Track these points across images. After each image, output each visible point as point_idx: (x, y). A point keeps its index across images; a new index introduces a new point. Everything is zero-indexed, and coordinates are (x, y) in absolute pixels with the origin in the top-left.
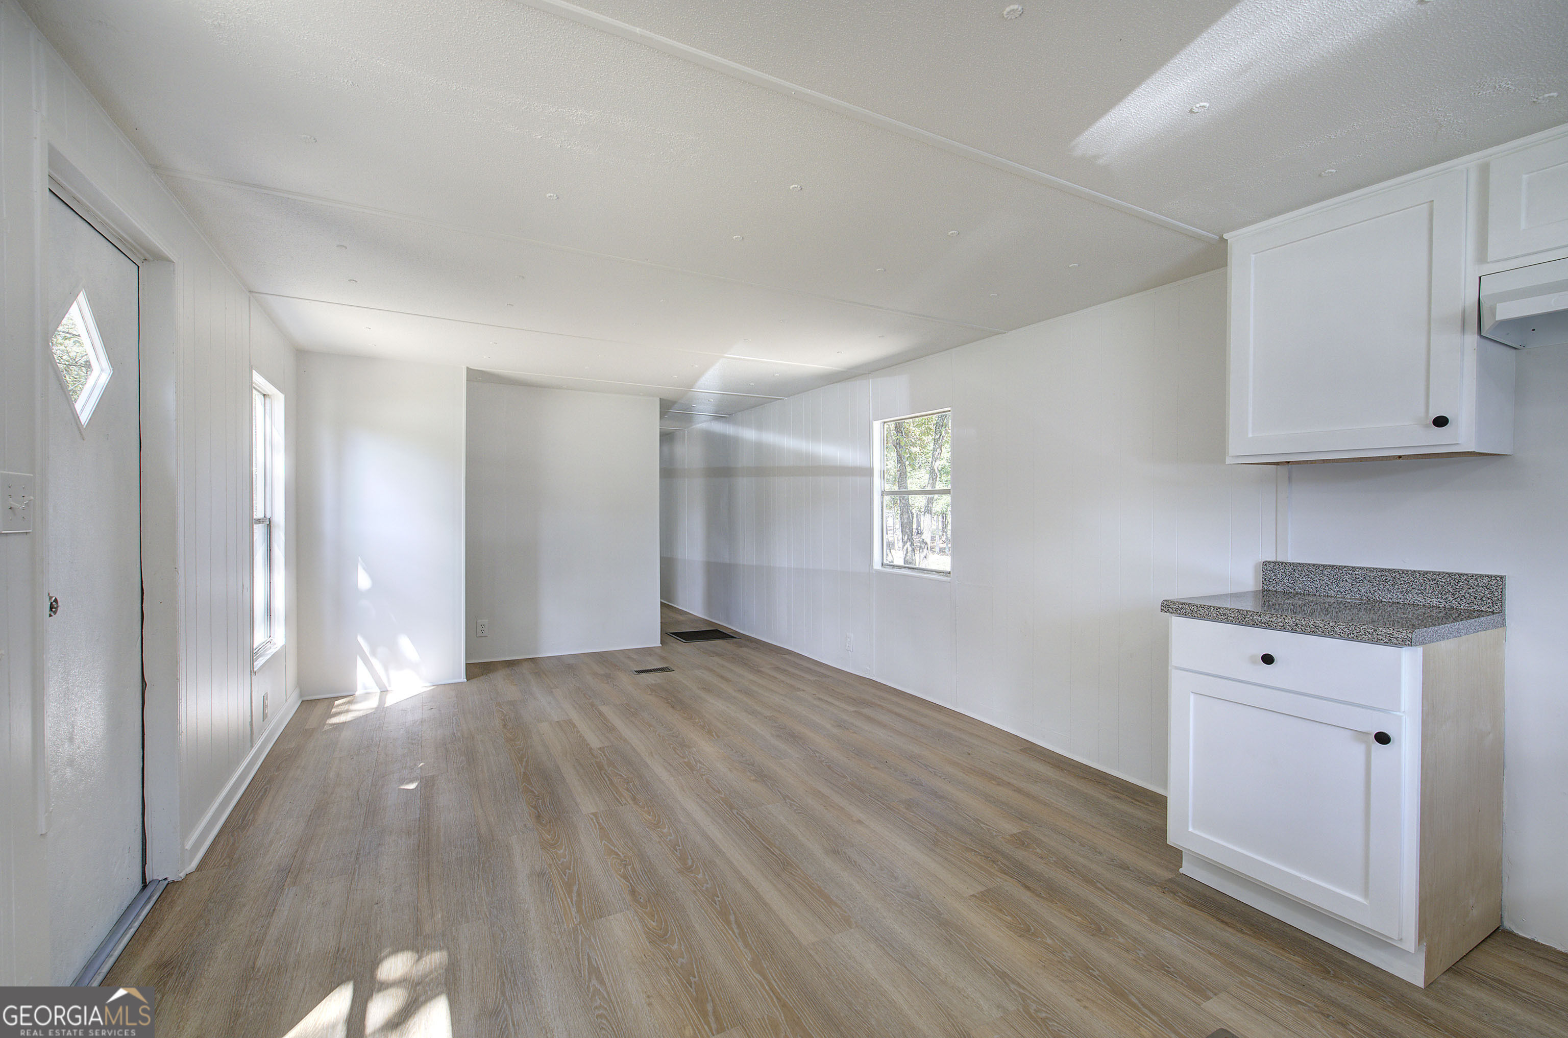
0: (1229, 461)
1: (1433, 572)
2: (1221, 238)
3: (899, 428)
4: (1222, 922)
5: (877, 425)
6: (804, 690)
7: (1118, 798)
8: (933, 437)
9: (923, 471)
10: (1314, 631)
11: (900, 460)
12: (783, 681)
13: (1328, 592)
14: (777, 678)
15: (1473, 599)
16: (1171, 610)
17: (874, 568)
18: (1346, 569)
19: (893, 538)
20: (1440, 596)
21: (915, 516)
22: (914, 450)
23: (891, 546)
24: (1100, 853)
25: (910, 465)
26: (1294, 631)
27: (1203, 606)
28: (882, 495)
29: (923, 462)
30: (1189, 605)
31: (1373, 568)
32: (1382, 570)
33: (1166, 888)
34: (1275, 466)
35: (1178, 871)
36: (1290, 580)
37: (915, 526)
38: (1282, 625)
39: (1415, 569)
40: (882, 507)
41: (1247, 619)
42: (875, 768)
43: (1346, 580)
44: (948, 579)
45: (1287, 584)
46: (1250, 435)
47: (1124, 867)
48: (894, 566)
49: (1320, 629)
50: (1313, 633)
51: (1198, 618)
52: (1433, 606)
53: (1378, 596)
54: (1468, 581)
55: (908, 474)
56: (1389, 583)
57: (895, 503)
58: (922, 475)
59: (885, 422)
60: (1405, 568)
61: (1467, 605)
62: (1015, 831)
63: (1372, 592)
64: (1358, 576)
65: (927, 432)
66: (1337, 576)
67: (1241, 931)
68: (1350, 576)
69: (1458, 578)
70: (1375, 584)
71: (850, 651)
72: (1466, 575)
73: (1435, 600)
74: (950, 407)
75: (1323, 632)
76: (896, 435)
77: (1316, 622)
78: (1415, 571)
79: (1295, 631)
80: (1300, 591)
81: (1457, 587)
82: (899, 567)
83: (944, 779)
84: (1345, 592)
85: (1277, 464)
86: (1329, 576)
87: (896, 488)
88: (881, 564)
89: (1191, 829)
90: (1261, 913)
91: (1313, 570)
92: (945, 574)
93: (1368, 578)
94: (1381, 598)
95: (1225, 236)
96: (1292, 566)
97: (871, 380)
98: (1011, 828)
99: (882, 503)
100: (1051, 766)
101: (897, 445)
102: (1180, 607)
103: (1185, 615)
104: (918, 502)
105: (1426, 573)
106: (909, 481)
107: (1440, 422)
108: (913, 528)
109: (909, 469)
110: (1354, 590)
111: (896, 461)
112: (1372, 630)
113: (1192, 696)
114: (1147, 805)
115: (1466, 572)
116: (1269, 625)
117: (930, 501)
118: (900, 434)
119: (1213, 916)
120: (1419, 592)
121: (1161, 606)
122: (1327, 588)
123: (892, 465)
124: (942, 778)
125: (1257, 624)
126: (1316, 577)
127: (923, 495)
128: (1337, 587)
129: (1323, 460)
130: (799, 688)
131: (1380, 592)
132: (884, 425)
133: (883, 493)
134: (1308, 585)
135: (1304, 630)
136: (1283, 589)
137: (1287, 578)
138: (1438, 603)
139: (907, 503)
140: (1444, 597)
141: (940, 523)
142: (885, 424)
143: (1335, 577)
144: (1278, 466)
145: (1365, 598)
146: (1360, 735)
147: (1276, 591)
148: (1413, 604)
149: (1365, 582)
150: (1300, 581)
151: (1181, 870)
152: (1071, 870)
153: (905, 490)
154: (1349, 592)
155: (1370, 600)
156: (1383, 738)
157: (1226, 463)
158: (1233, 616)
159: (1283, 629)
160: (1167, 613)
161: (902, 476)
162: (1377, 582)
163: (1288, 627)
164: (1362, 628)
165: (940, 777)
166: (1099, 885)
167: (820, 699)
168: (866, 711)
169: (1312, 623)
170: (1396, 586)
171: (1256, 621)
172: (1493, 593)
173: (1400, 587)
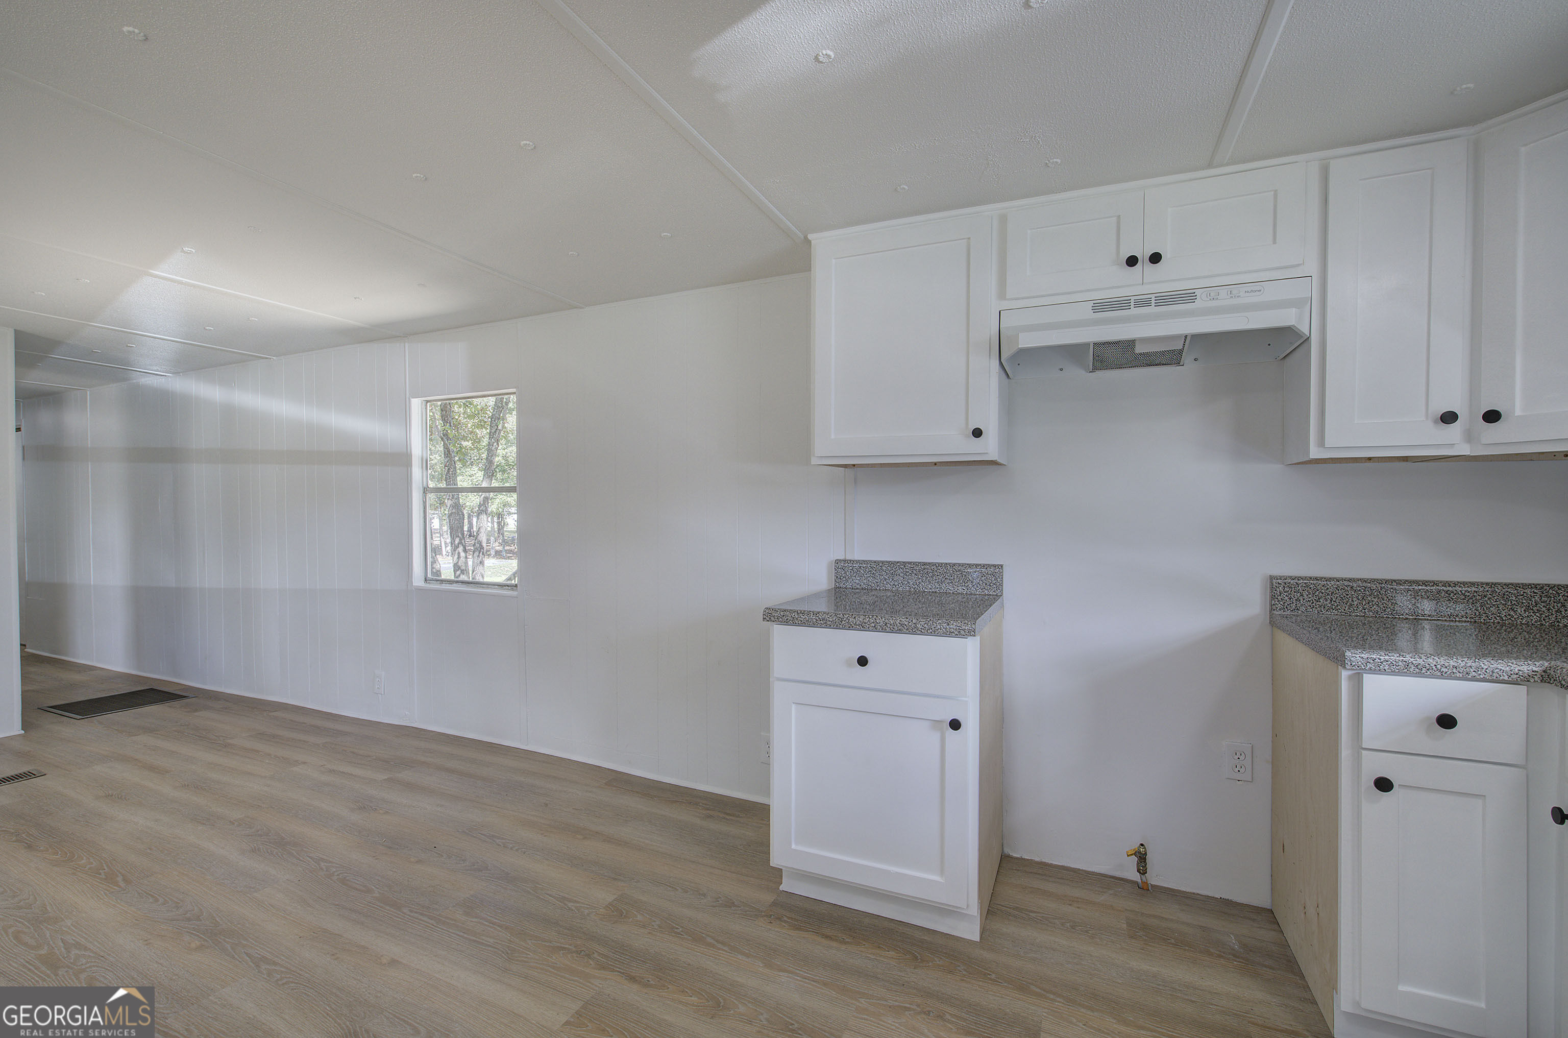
0: (814, 461)
1: (958, 564)
2: (806, 238)
3: (446, 412)
4: (827, 937)
5: (416, 404)
6: (304, 763)
7: (710, 817)
8: (488, 431)
9: (475, 468)
10: (899, 630)
11: (448, 453)
12: (270, 755)
14: (257, 751)
15: (985, 585)
16: (772, 618)
17: (414, 585)
18: (899, 564)
19: (440, 542)
20: (963, 584)
21: (466, 516)
22: (465, 444)
23: (437, 550)
24: (704, 895)
25: (460, 460)
26: (883, 630)
27: (803, 612)
28: (424, 492)
29: (475, 458)
30: (791, 611)
31: (918, 562)
32: (925, 564)
33: (771, 915)
34: (843, 469)
35: (779, 889)
36: (857, 577)
37: (466, 528)
38: (874, 626)
39: (947, 562)
40: (425, 508)
41: (843, 622)
42: (419, 862)
43: (899, 574)
44: (514, 593)
46: (833, 437)
47: (730, 904)
48: (442, 581)
49: (905, 627)
50: (900, 631)
51: (799, 625)
52: (959, 593)
53: (922, 587)
55: (458, 471)
56: (929, 575)
57: (442, 503)
58: (474, 472)
59: (427, 401)
60: (941, 562)
61: (981, 591)
62: (610, 898)
63: (918, 584)
64: (907, 570)
65: (481, 426)
66: (892, 571)
67: (843, 942)
68: (901, 570)
70: (920, 577)
71: (382, 694)
72: (980, 565)
73: (960, 587)
74: (515, 388)
75: (907, 630)
76: (443, 425)
77: (902, 620)
78: (946, 564)
79: (885, 631)
80: (866, 586)
81: (975, 576)
82: (450, 582)
83: (517, 850)
85: (845, 466)
87: (443, 485)
88: (423, 579)
89: (793, 846)
90: (854, 911)
91: (875, 566)
92: (510, 588)
93: (914, 572)
94: (924, 589)
95: (810, 237)
96: (858, 564)
97: (407, 345)
98: (603, 896)
99: (425, 503)
100: (640, 795)
101: (445, 436)
102: (782, 614)
103: (786, 623)
104: (472, 501)
105: (954, 565)
106: (459, 478)
107: (977, 433)
108: (465, 529)
109: (459, 465)
110: (904, 583)
111: (443, 456)
112: (946, 624)
113: (793, 706)
114: (738, 816)
115: (980, 563)
116: (863, 627)
117: (486, 499)
118: (448, 425)
119: (818, 933)
120: (950, 581)
121: (763, 615)
122: (885, 582)
123: (437, 458)
124: (514, 849)
125: (852, 627)
126: (877, 572)
127: (475, 494)
128: (892, 581)
129: (881, 464)
130: (297, 761)
131: (923, 584)
132: (426, 405)
133: (426, 490)
135: (892, 628)
136: (851, 586)
137: (855, 575)
138: (962, 591)
139: (457, 503)
140: (966, 585)
141: (496, 525)
142: (428, 404)
144: (847, 469)
145: (913, 590)
146: (936, 723)
147: (845, 589)
148: (946, 593)
149: (913, 575)
150: (864, 577)
151: (782, 888)
152: (678, 931)
153: (455, 487)
155: (917, 591)
156: (955, 725)
157: (812, 464)
158: (831, 620)
159: (875, 629)
160: (769, 622)
161: (450, 473)
162: (922, 575)
163: (879, 627)
164: (938, 623)
165: (511, 849)
166: (709, 940)
167: (331, 771)
168: (406, 775)
169: (899, 622)
170: (934, 578)
171: (852, 624)
172: (996, 579)
173: (937, 579)
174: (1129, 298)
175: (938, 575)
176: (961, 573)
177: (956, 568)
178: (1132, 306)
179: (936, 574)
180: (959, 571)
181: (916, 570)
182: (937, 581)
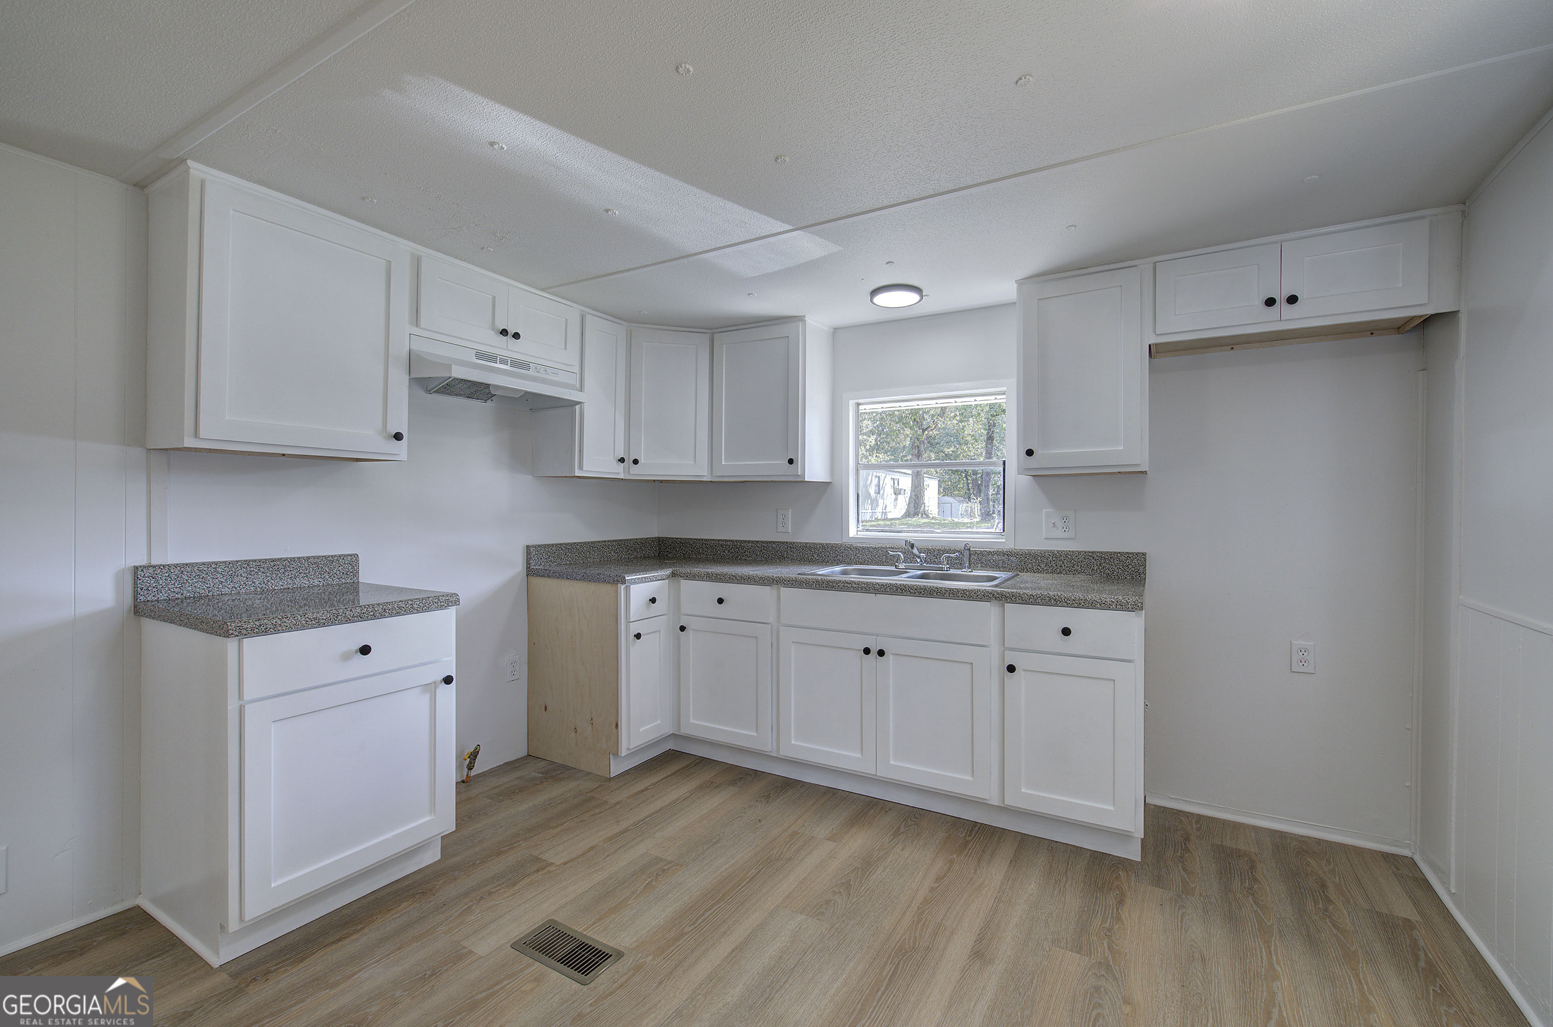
13: (222, 590)
20: (320, 576)
32: (273, 560)
36: (176, 585)
43: (240, 575)
45: (172, 590)
52: (315, 586)
53: (271, 585)
54: (339, 561)
56: (281, 572)
63: (266, 582)
64: (252, 569)
66: (231, 572)
68: (244, 570)
69: (332, 559)
70: (268, 574)
73: (316, 580)
75: (405, 611)
78: (300, 558)
80: (189, 594)
81: (332, 567)
84: (240, 587)
86: (223, 573)
91: (205, 569)
93: (262, 570)
94: (273, 587)
96: (179, 568)
105: (308, 558)
107: (399, 437)
110: (249, 584)
115: (336, 554)
120: (305, 575)
122: (221, 586)
126: (209, 576)
128: (231, 584)
131: (273, 582)
134: (199, 586)
135: (391, 613)
136: (167, 597)
137: (173, 582)
138: (318, 583)
140: (323, 577)
143: (229, 573)
145: (259, 589)
147: (158, 601)
148: (300, 588)
149: (259, 573)
150: (189, 583)
154: (244, 586)
155: (264, 590)
162: (271, 572)
170: (287, 574)
171: (349, 617)
172: (353, 568)
173: (290, 574)
174: (497, 356)
175: (291, 571)
176: (317, 565)
177: (311, 560)
178: (498, 362)
179: (288, 569)
180: (315, 563)
181: (263, 568)
182: (289, 577)
